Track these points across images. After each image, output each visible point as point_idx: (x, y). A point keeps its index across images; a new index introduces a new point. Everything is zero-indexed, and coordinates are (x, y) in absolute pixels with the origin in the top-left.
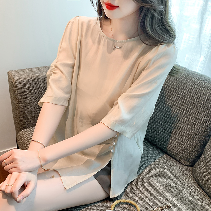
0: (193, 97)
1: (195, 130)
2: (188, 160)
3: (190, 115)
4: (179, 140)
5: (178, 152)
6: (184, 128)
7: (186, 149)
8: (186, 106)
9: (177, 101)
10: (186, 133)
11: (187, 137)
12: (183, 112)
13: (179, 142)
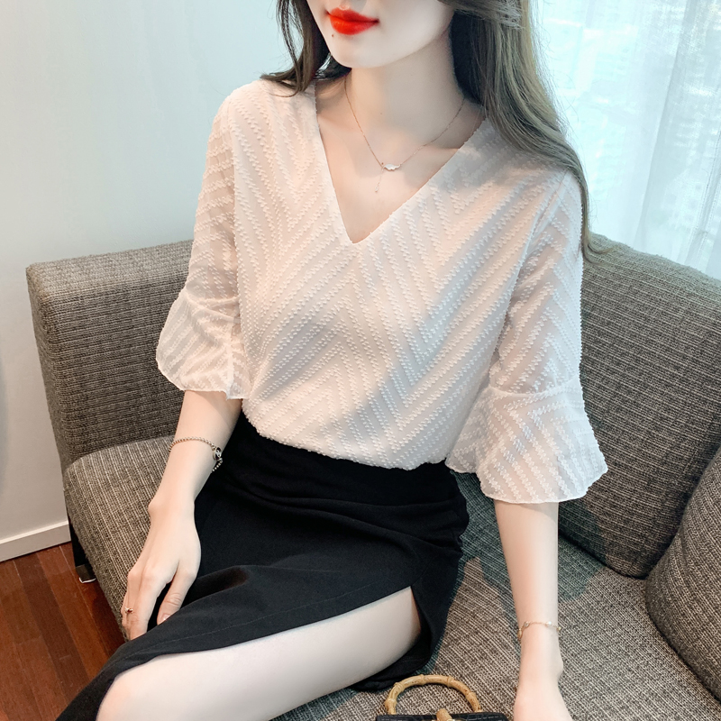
1: (655, 458)
2: (633, 556)
3: (638, 406)
5: (601, 531)
6: (619, 448)
8: (623, 376)
11: (629, 481)
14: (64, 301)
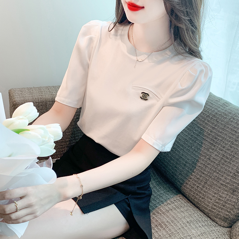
2: (225, 219)
4: (215, 193)
5: (214, 209)
6: (223, 178)
7: (224, 206)
9: (215, 143)
10: (225, 185)
11: (226, 191)
12: (222, 159)
13: (215, 196)
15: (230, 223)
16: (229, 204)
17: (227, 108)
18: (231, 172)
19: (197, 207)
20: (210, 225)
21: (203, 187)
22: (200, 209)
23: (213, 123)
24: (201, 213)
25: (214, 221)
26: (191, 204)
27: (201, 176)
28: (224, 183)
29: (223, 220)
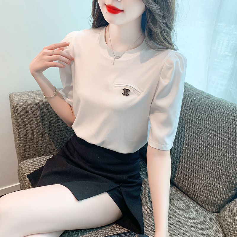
0: (219, 129)
1: (221, 169)
2: (213, 205)
3: (215, 151)
5: (202, 195)
6: (209, 166)
7: (211, 192)
8: (210, 141)
9: (200, 134)
10: (211, 172)
11: (212, 177)
12: (207, 147)
13: (202, 183)
14: (21, 106)
15: (218, 208)
16: (216, 190)
17: (209, 100)
18: (216, 160)
19: (186, 194)
20: (199, 210)
21: (191, 175)
22: (188, 196)
23: (197, 115)
24: (190, 200)
25: (202, 207)
26: (180, 192)
27: (188, 165)
28: (210, 170)
29: (211, 206)
